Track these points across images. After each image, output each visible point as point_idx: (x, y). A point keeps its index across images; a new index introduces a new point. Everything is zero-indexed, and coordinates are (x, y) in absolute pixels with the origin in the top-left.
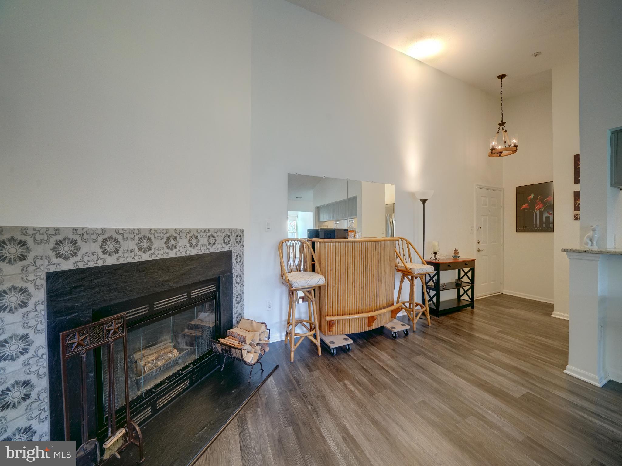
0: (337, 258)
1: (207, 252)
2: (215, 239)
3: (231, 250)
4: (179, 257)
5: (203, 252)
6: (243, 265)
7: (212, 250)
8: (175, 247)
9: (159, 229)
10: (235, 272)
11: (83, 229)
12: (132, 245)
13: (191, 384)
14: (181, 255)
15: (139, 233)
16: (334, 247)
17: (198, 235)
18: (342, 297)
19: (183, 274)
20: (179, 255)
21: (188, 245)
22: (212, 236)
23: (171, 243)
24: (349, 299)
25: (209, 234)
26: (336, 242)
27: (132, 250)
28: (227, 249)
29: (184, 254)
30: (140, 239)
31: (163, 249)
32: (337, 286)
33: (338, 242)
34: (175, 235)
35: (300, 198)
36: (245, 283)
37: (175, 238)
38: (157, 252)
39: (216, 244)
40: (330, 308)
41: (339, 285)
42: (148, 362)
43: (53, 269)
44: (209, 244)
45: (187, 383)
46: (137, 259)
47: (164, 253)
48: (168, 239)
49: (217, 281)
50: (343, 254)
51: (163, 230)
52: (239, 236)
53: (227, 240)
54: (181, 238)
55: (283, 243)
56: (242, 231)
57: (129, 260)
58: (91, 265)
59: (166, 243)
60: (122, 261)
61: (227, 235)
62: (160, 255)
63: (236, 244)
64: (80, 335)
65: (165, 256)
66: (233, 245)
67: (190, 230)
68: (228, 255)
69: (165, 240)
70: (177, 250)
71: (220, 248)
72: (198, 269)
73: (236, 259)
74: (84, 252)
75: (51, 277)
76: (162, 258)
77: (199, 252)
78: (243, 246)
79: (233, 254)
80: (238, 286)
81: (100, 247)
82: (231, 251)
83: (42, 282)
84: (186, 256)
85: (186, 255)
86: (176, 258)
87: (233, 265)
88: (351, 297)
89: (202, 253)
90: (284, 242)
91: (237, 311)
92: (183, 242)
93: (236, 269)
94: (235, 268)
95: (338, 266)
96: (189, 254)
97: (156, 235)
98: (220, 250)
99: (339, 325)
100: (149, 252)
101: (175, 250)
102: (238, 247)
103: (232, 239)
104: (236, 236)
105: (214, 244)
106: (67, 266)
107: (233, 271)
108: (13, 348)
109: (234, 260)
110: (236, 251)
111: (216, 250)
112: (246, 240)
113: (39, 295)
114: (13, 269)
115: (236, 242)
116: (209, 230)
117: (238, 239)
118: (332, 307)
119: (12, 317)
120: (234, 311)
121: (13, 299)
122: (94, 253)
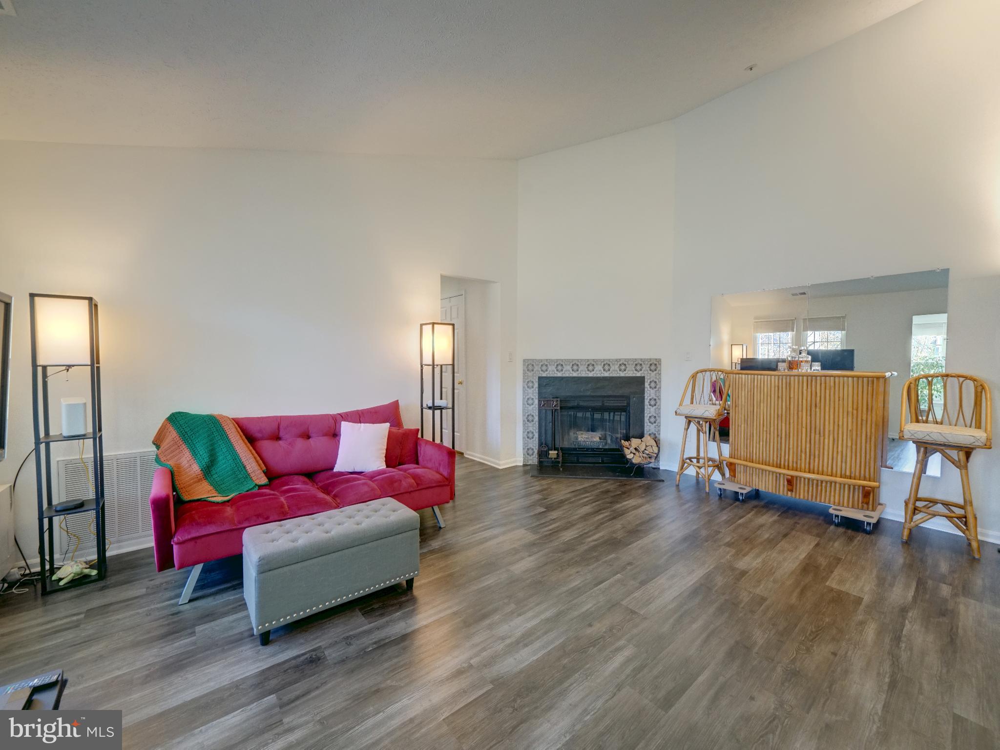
1: (618, 375)
2: (626, 367)
3: (643, 375)
5: (614, 375)
6: (659, 390)
7: (622, 374)
8: (593, 370)
9: (583, 359)
10: (648, 395)
11: (549, 359)
12: (569, 368)
13: (603, 462)
14: (597, 376)
15: (572, 361)
17: (610, 363)
18: (749, 441)
19: (598, 388)
20: (595, 375)
21: (602, 370)
22: (623, 364)
23: (591, 368)
24: (758, 445)
25: (621, 363)
27: (569, 371)
28: (638, 374)
29: (599, 375)
30: (573, 365)
31: (585, 371)
32: (743, 426)
36: (661, 408)
37: (593, 365)
38: (582, 373)
39: (627, 371)
40: (735, 450)
42: (581, 437)
43: (540, 375)
44: (620, 370)
46: (571, 375)
47: (586, 373)
48: (589, 365)
49: (627, 399)
51: (586, 359)
52: (655, 365)
53: (638, 367)
54: (597, 364)
56: (659, 361)
57: (567, 375)
58: (552, 375)
59: (587, 368)
60: (564, 375)
61: (638, 364)
62: (583, 375)
63: (650, 372)
64: (544, 403)
65: (586, 375)
66: (646, 372)
67: (604, 360)
68: (640, 381)
69: (586, 366)
71: (630, 373)
72: (608, 387)
73: (649, 385)
74: (550, 370)
75: (540, 378)
77: (611, 375)
78: (660, 374)
79: (646, 380)
80: (653, 409)
81: (556, 368)
82: (644, 377)
83: (537, 380)
84: (601, 377)
86: (593, 377)
87: (646, 389)
88: (761, 443)
89: (613, 376)
90: (699, 372)
91: (650, 428)
92: (599, 368)
93: (649, 393)
94: (648, 392)
96: (602, 375)
97: (582, 363)
98: (631, 375)
100: (577, 372)
102: (653, 374)
103: (646, 367)
104: (651, 365)
105: (625, 370)
106: (544, 375)
107: (646, 394)
108: (530, 402)
109: (647, 385)
110: (649, 377)
111: (627, 375)
112: (664, 368)
113: (536, 385)
114: (530, 374)
115: (651, 370)
116: (620, 360)
117: (653, 367)
118: (737, 450)
119: (530, 391)
120: (645, 428)
121: (530, 384)
122: (553, 371)
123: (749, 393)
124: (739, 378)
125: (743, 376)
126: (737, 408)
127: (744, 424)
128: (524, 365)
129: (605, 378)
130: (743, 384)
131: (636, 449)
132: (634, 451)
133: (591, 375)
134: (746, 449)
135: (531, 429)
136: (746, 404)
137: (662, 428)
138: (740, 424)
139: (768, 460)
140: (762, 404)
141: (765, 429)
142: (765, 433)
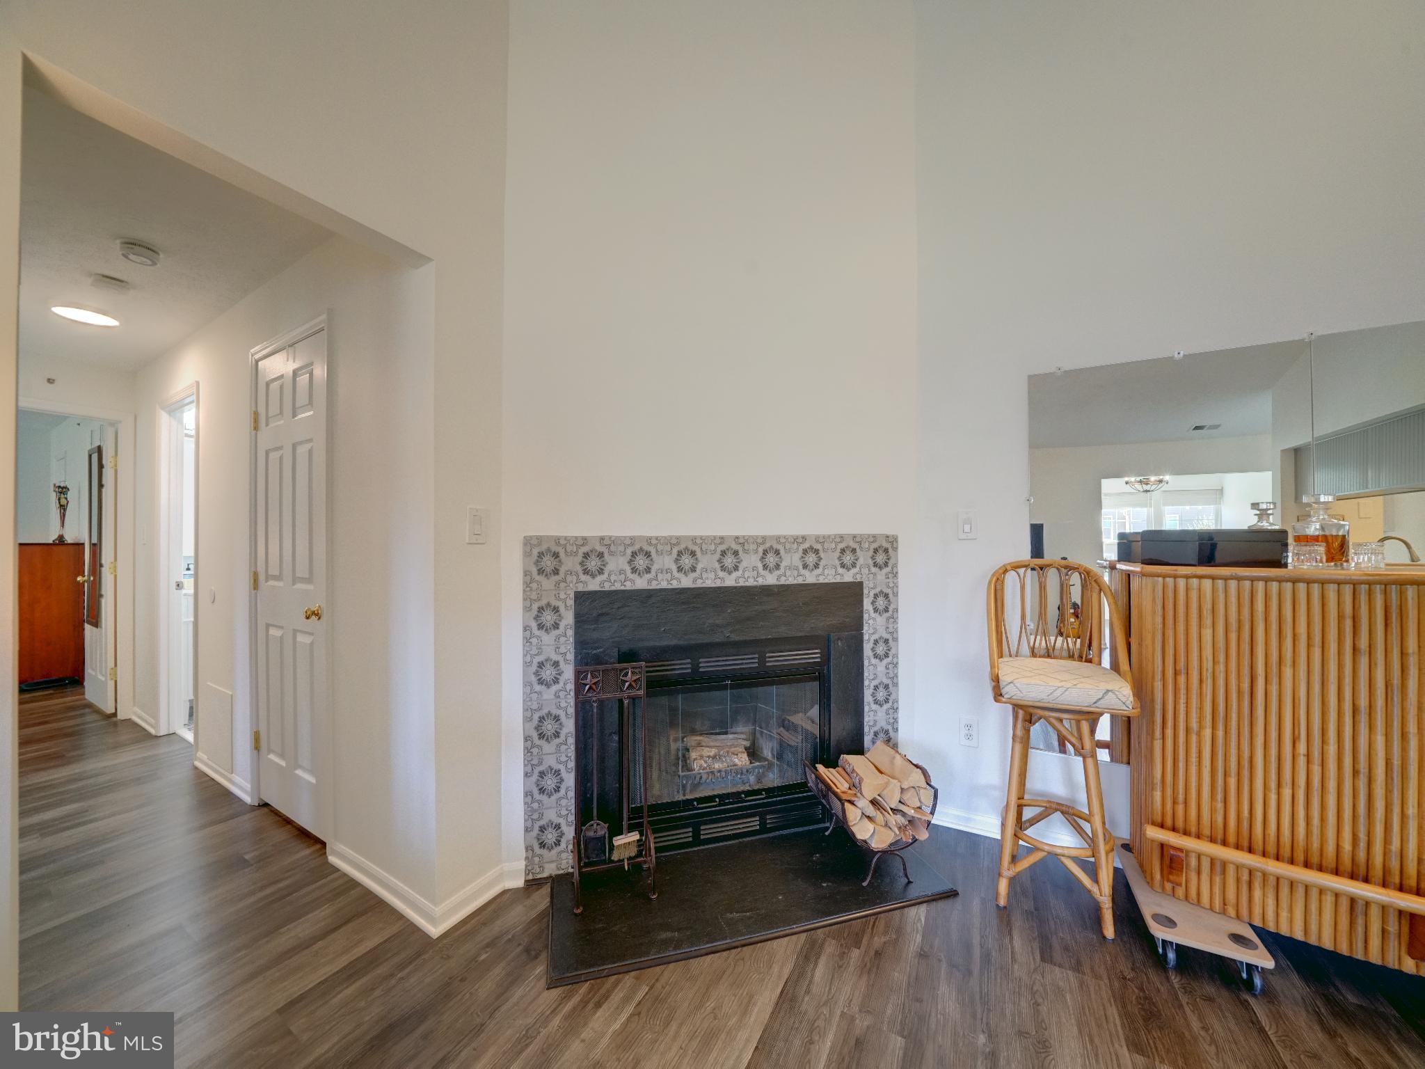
0: (1208, 633)
1: (800, 581)
2: (819, 557)
3: (859, 580)
4: (742, 587)
5: (791, 581)
6: (894, 619)
7: (810, 578)
8: (736, 568)
9: (708, 536)
10: (871, 631)
11: (610, 538)
12: (668, 562)
13: (763, 829)
14: (747, 584)
15: (678, 544)
16: (1194, 595)
17: (780, 547)
18: (1232, 781)
19: (748, 619)
20: (742, 583)
21: (760, 566)
22: (812, 550)
23: (729, 561)
24: (1273, 797)
25: (806, 545)
26: (1200, 577)
27: (668, 571)
28: (848, 577)
29: (751, 583)
30: (680, 554)
31: (715, 571)
32: (1207, 733)
33: (1213, 578)
34: (735, 547)
35: (1216, 427)
36: (899, 662)
37: (736, 553)
38: (705, 576)
39: (821, 567)
40: (1175, 802)
41: (1220, 733)
42: (702, 757)
43: (581, 588)
44: (805, 566)
45: (754, 823)
46: (675, 585)
47: (717, 577)
48: (723, 553)
49: (825, 643)
50: (1239, 621)
51: (715, 537)
52: (884, 552)
53: (848, 558)
54: (746, 551)
55: (1006, 571)
56: (893, 541)
57: (664, 585)
58: (618, 587)
59: (719, 561)
60: (654, 586)
61: (848, 549)
62: (709, 582)
63: (874, 570)
64: (593, 677)
65: (718, 584)
66: (865, 571)
67: (764, 538)
68: (854, 592)
69: (718, 556)
70: (739, 573)
71: (830, 574)
72: (777, 614)
73: (873, 603)
74: (611, 569)
75: (581, 597)
76: (713, 585)
77: (783, 581)
78: (896, 575)
79: (866, 591)
80: (881, 666)
81: (629, 563)
82: (861, 584)
83: (571, 602)
84: (756, 587)
85: (755, 583)
86: (735, 587)
87: (866, 616)
88: (1287, 792)
89: (788, 583)
90: (1009, 568)
91: (875, 721)
92: (751, 560)
93: (873, 625)
94: (871, 622)
95: (1215, 662)
96: (761, 582)
97: (704, 547)
98: (831, 580)
99: (1218, 879)
100: (693, 575)
101: (735, 575)
102: (881, 575)
103: (864, 558)
104: (876, 551)
105: (816, 566)
106: (593, 585)
107: (865, 628)
108: (548, 673)
109: (867, 604)
110: (873, 583)
111: (822, 580)
112: (905, 559)
113: (568, 618)
114: (548, 584)
115: (875, 565)
116: (804, 538)
117: (880, 558)
118: (1186, 802)
119: (548, 638)
120: (866, 719)
121: (548, 617)
122: (622, 572)
123: (1233, 636)
124: (1187, 589)
125: (1207, 584)
126: (1182, 679)
127: (1214, 728)
128: (527, 554)
129: (766, 591)
130: (1207, 606)
131: (874, 802)
132: (871, 810)
133: (730, 581)
134: (1220, 806)
135: (551, 761)
136: (1221, 668)
137: (902, 716)
138: (1194, 725)
139: (1316, 845)
140: (1288, 672)
141: (1302, 748)
142: (1302, 761)
